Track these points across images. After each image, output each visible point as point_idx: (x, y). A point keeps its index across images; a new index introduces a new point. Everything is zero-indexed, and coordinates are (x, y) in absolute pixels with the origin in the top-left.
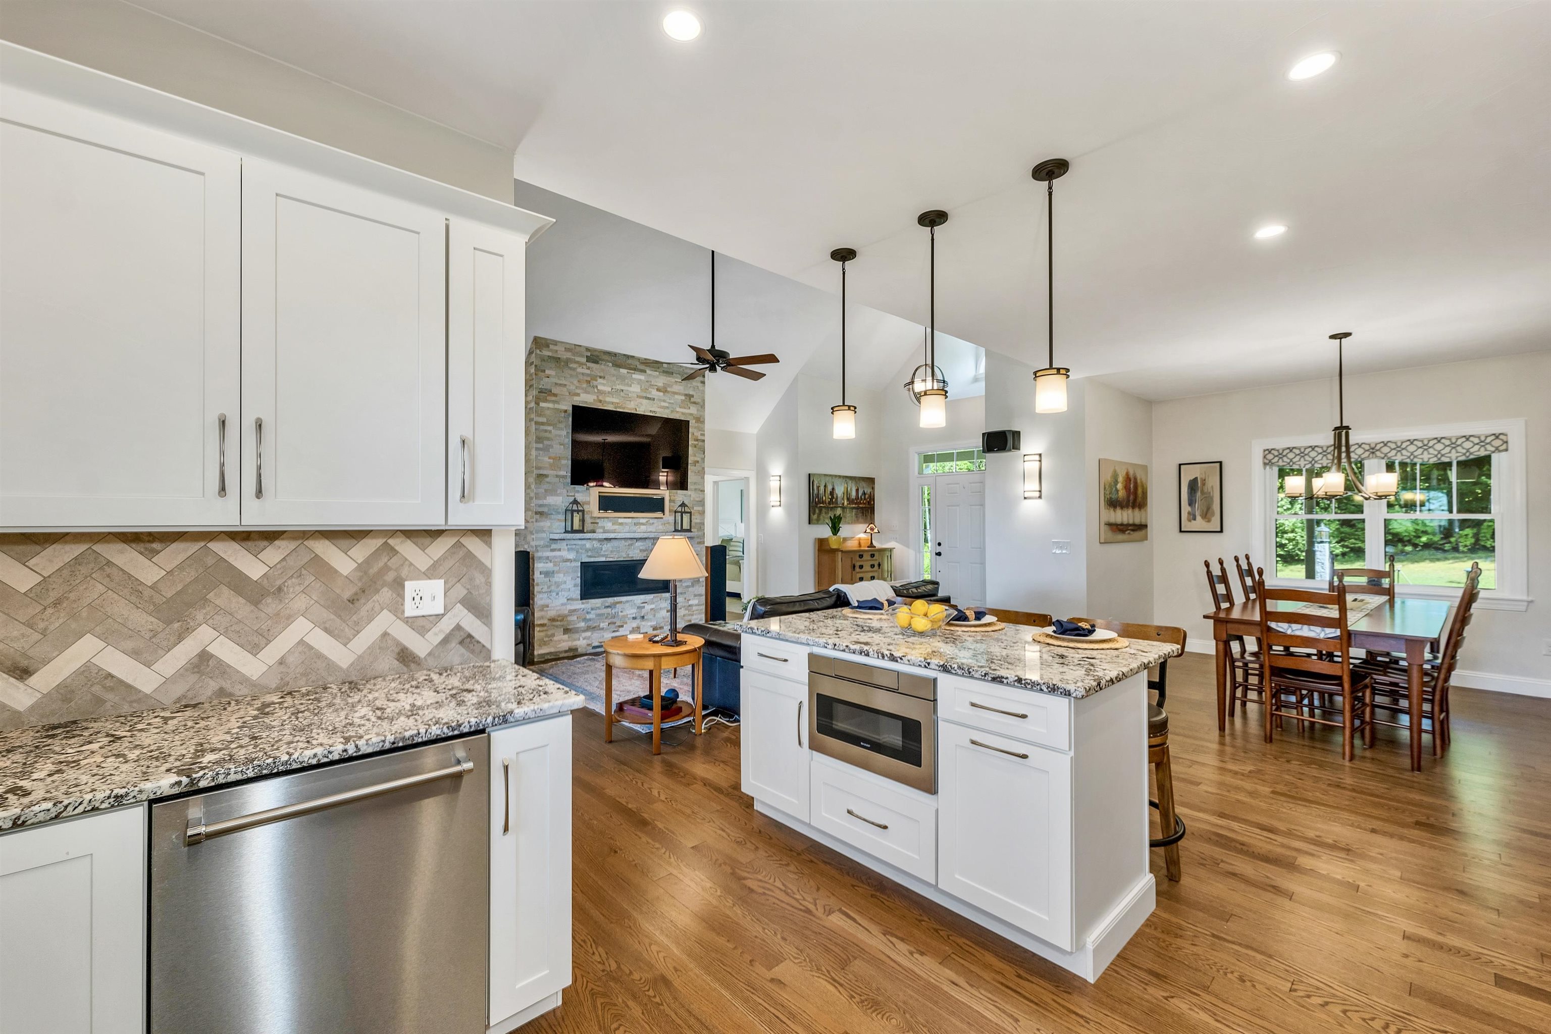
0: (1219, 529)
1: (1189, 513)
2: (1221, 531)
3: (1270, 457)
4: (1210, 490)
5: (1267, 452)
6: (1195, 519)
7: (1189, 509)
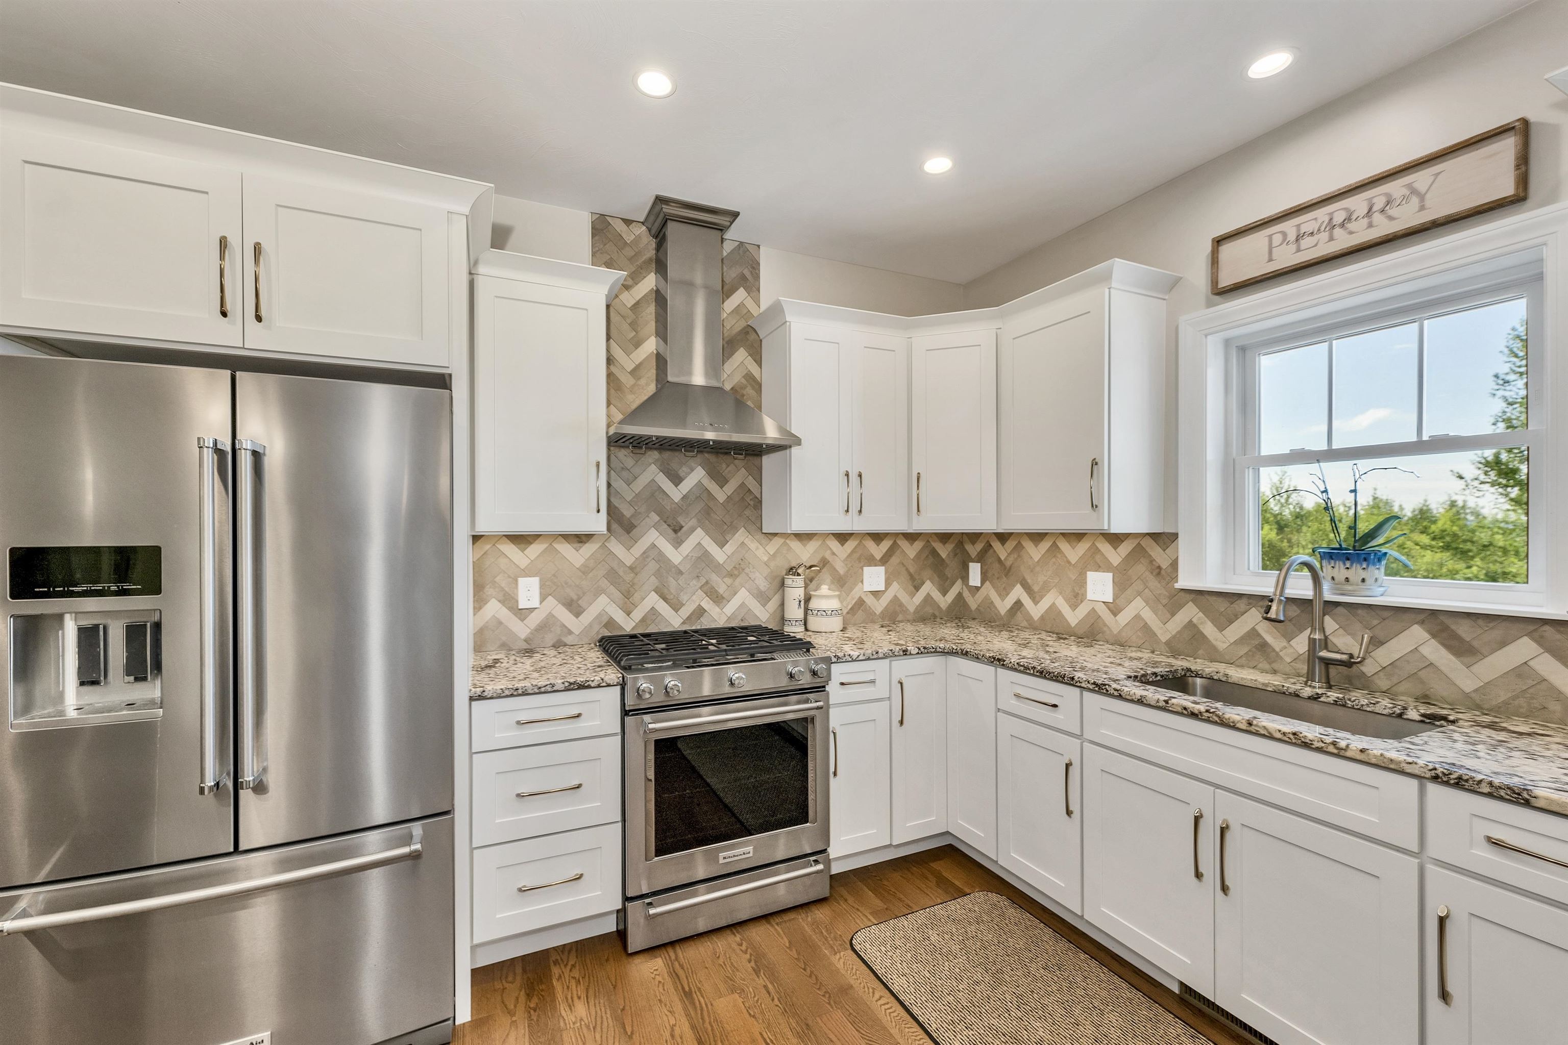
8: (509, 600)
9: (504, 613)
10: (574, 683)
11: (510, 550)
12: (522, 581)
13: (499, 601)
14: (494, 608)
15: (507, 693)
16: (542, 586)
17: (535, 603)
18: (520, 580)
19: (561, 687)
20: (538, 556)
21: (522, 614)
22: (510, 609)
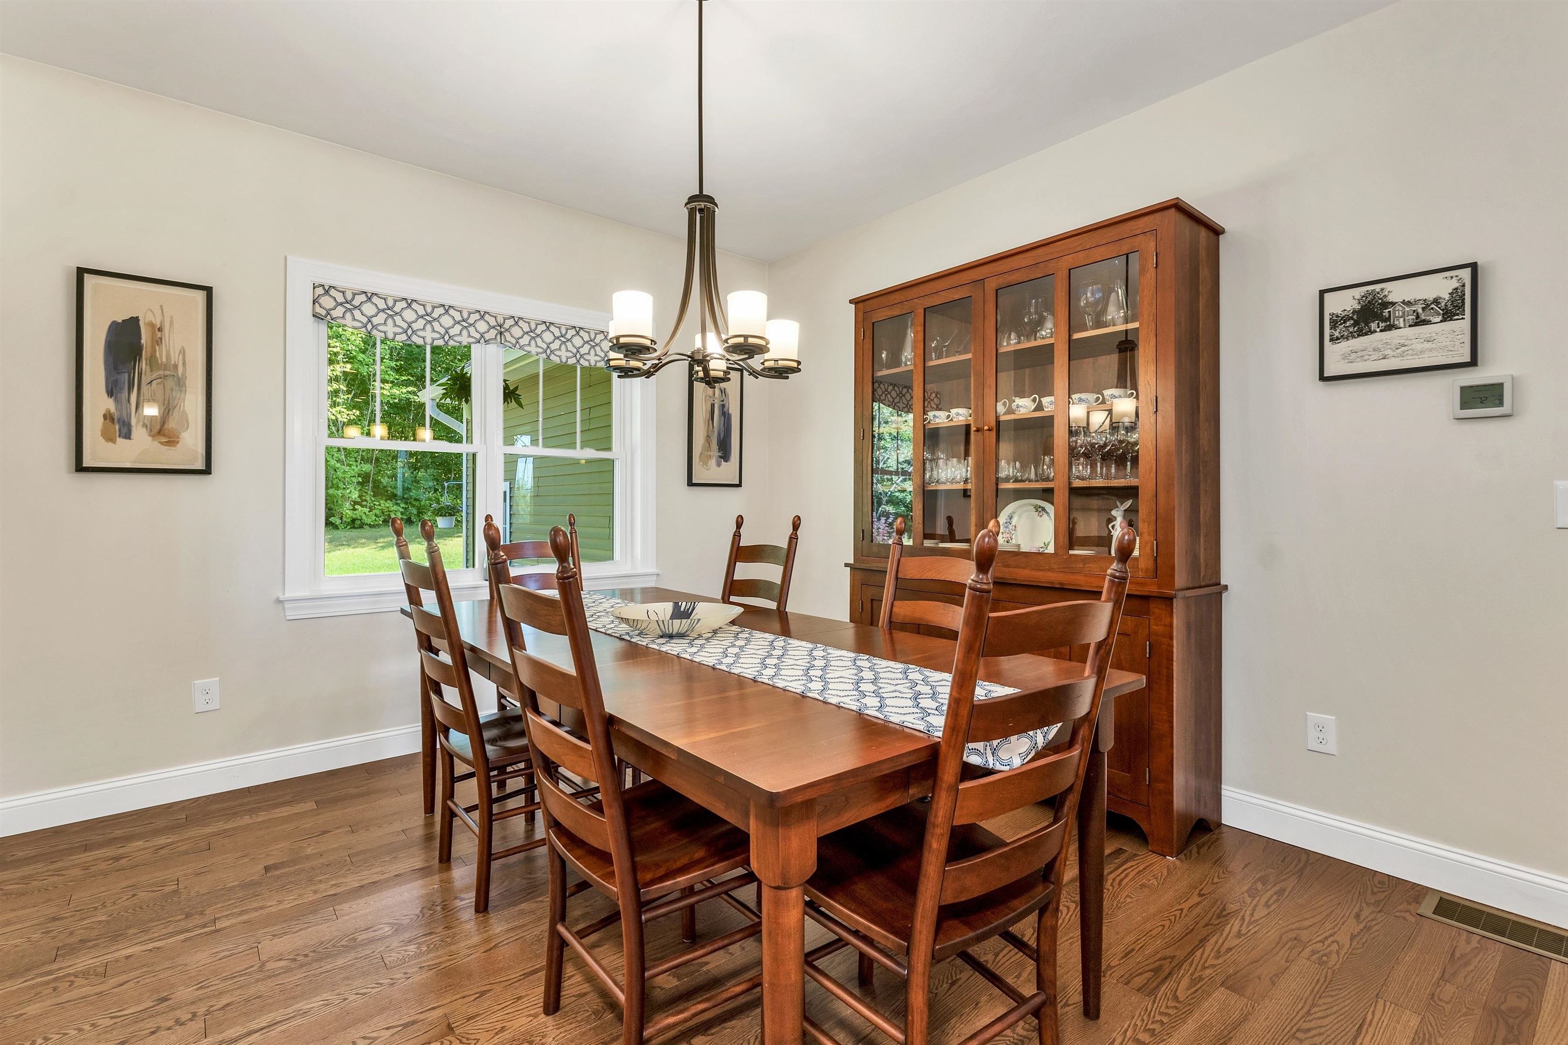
0: (200, 465)
1: (108, 417)
2: (207, 471)
3: (327, 302)
4: (175, 358)
5: (320, 291)
6: (128, 436)
7: (110, 404)
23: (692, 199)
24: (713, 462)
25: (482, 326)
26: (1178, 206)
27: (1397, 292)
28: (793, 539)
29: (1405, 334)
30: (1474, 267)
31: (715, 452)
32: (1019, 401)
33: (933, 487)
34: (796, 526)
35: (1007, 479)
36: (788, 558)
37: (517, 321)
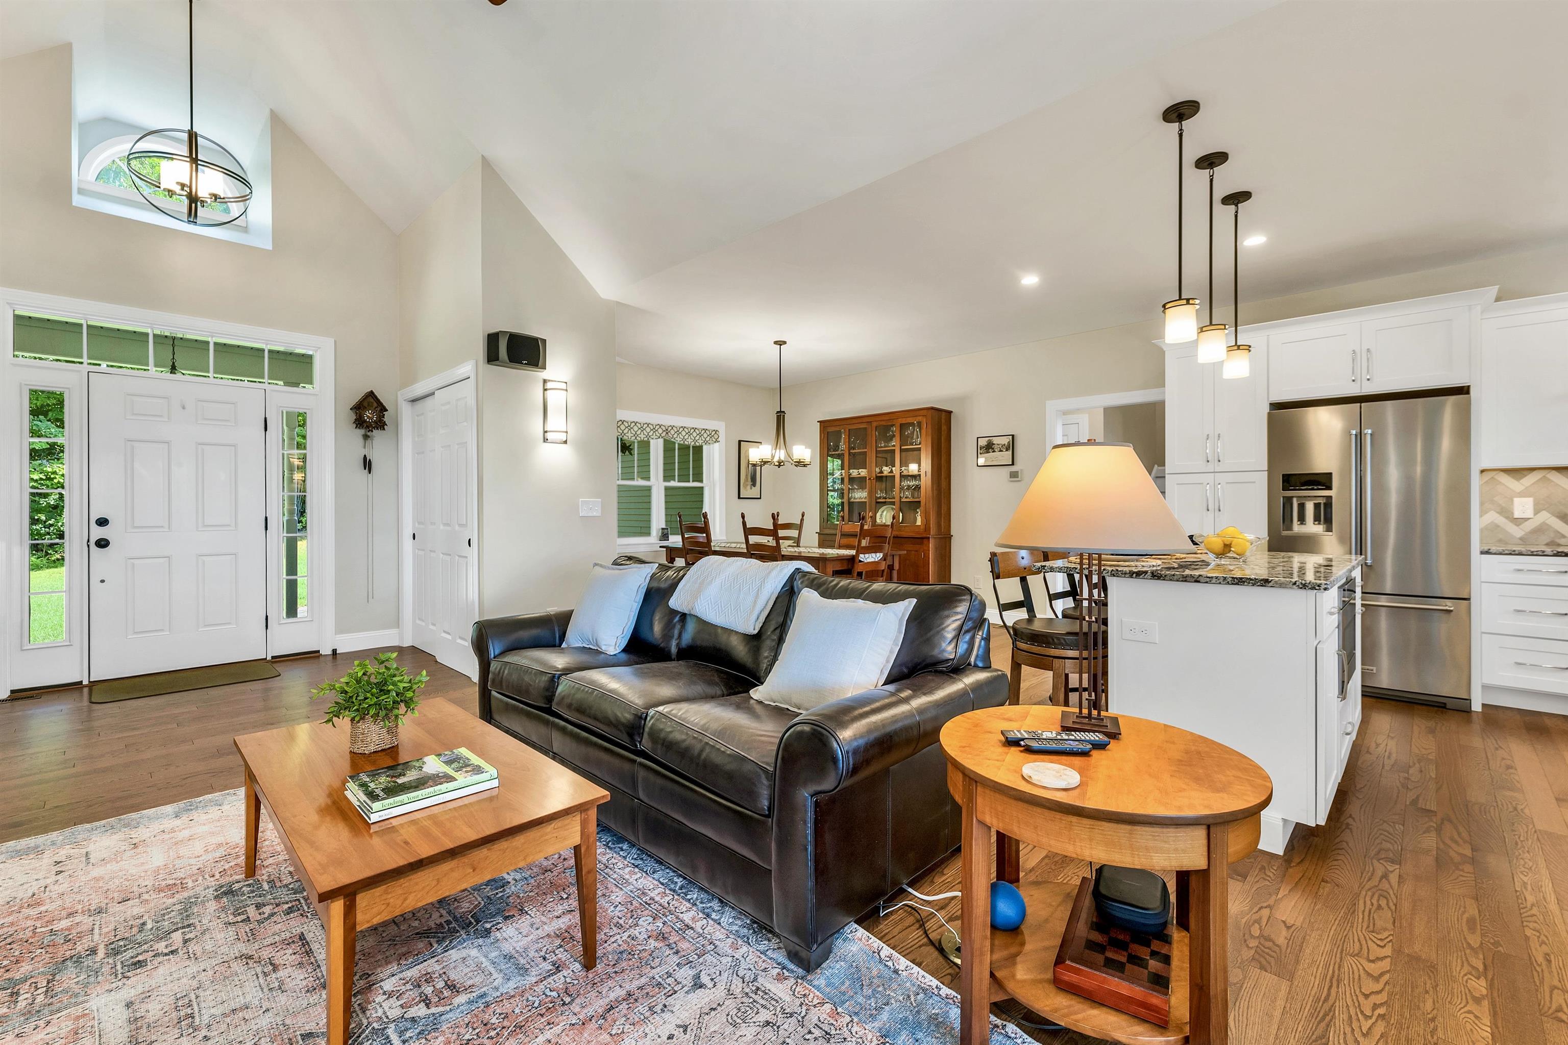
8: (1506, 513)
9: (1501, 520)
10: (1562, 552)
11: (1505, 479)
12: (1517, 500)
13: (1498, 513)
14: (1493, 517)
15: (1506, 552)
16: (1536, 504)
17: (1529, 513)
18: (1515, 499)
19: (1551, 553)
20: (1533, 484)
21: (1518, 522)
22: (1507, 518)
23: (778, 412)
24: (749, 487)
25: (660, 431)
26: (932, 408)
27: (996, 441)
28: (802, 520)
29: (997, 454)
30: (1013, 436)
31: (750, 483)
32: (885, 468)
33: (852, 500)
34: (803, 516)
35: (880, 498)
36: (800, 527)
37: (673, 427)
